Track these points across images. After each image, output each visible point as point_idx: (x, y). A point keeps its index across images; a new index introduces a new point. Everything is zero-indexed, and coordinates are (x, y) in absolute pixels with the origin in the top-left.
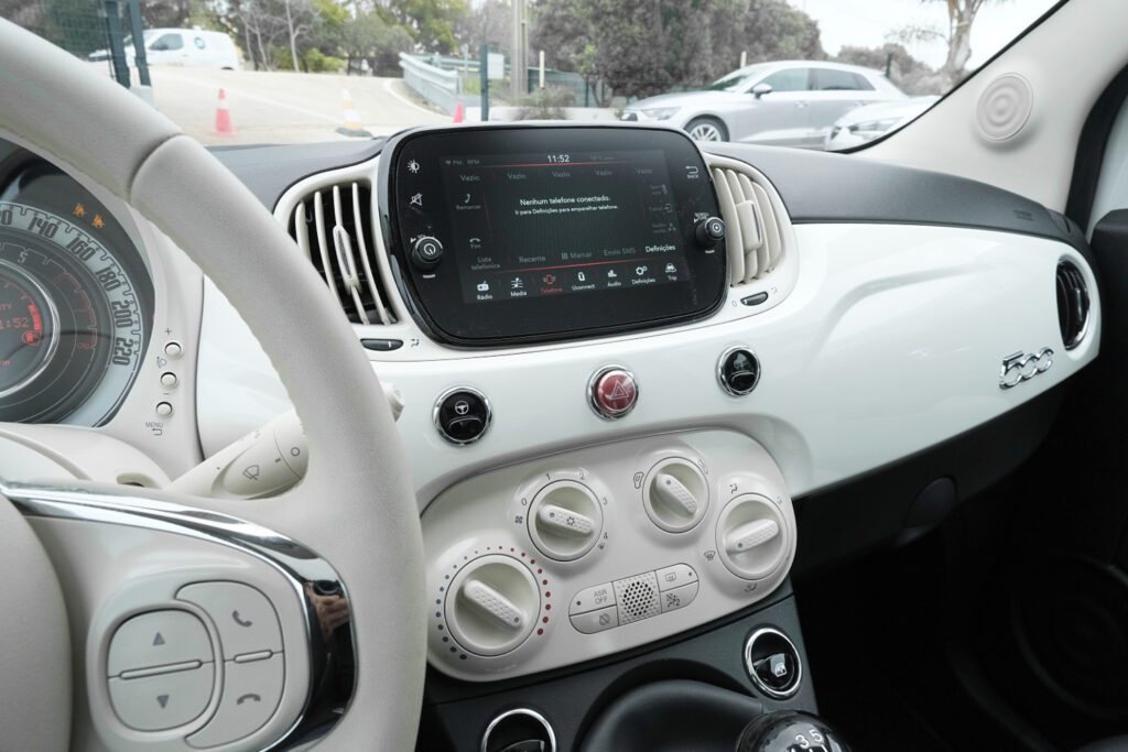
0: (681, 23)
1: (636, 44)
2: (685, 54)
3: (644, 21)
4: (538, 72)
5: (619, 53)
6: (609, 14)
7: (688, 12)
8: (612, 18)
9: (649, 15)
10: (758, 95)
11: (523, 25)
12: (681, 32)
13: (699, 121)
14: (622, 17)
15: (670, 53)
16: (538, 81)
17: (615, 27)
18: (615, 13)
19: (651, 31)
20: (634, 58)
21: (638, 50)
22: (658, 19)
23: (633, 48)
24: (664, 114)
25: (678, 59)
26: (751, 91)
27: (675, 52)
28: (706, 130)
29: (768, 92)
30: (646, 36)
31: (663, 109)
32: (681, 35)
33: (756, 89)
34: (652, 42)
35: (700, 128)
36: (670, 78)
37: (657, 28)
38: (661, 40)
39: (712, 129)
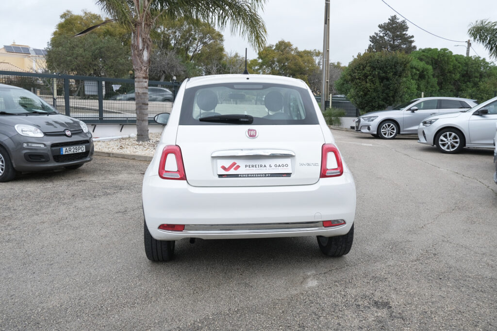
0: (389, 82)
1: (369, 91)
2: (391, 95)
3: (372, 82)
4: (329, 102)
5: (361, 95)
6: (357, 79)
7: (392, 78)
8: (358, 81)
9: (374, 79)
10: (413, 111)
11: (327, 82)
12: (388, 85)
13: (382, 124)
14: (363, 80)
15: (384, 94)
16: (329, 105)
17: (360, 84)
18: (359, 79)
19: (375, 85)
20: (368, 96)
21: (370, 93)
22: (377, 81)
23: (368, 93)
24: (372, 119)
25: (388, 96)
26: (409, 109)
27: (387, 94)
28: (389, 125)
29: (416, 110)
30: (373, 87)
31: (371, 117)
32: (389, 87)
33: (412, 108)
34: (375, 90)
35: (387, 124)
36: (385, 104)
37: (377, 84)
38: (379, 89)
39: (392, 125)
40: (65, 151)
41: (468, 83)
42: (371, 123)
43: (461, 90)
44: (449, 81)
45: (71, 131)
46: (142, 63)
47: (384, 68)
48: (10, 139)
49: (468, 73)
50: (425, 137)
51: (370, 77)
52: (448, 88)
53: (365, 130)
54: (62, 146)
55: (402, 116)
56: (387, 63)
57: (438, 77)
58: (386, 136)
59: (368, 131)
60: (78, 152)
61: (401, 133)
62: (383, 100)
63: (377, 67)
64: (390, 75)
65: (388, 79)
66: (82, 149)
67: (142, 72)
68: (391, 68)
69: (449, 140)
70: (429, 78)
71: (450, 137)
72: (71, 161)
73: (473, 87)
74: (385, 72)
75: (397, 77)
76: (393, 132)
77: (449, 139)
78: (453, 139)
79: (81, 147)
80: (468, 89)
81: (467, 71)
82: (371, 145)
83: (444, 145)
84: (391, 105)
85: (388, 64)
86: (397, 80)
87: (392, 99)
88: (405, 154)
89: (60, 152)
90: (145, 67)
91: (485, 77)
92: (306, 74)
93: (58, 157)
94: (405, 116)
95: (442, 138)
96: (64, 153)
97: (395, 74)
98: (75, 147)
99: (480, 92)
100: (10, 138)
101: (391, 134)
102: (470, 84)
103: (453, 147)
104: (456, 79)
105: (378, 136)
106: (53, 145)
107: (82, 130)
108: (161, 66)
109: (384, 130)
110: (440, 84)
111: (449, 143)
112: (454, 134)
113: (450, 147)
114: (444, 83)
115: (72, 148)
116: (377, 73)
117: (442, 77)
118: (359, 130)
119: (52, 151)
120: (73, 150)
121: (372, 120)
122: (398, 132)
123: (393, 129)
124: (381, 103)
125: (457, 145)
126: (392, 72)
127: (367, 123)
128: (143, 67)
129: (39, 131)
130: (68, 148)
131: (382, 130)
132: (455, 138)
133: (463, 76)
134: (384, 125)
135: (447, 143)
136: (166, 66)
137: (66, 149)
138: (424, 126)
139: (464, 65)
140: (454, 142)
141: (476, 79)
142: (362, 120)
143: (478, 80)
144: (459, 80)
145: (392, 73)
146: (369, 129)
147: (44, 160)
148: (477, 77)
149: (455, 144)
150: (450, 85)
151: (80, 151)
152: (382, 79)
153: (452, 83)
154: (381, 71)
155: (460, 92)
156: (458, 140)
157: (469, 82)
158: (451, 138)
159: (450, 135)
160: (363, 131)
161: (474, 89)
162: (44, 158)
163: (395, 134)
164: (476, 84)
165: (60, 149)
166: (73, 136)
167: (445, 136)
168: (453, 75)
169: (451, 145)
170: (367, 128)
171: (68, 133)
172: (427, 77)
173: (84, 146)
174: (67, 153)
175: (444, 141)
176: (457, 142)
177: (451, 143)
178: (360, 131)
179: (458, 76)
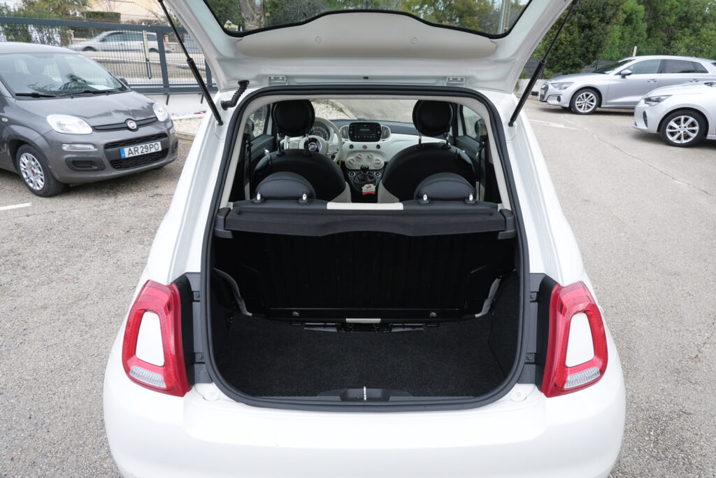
0: (592, 32)
1: (562, 44)
2: (592, 49)
3: (568, 30)
7: (596, 25)
10: (624, 76)
12: (590, 36)
13: (577, 94)
15: (583, 49)
19: (572, 37)
20: (560, 52)
21: (563, 47)
22: (576, 30)
23: (561, 46)
24: (565, 85)
25: (588, 52)
26: (619, 74)
27: (586, 48)
28: (587, 95)
29: (629, 74)
30: (569, 39)
31: (563, 83)
32: (591, 39)
33: (623, 72)
34: (572, 43)
35: (584, 94)
36: (582, 62)
37: (576, 35)
38: (577, 41)
39: (591, 95)
40: (127, 152)
41: (686, 29)
42: (563, 92)
43: (675, 39)
44: (660, 26)
45: (135, 121)
46: (254, 9)
47: (587, 11)
48: (42, 139)
49: (689, 15)
50: (646, 121)
51: (566, 25)
52: (657, 36)
53: (554, 102)
54: (121, 146)
55: (607, 83)
56: (593, 4)
57: (648, 20)
58: (581, 110)
59: (557, 102)
60: (149, 152)
61: (602, 106)
62: (580, 57)
63: (578, 10)
64: (595, 21)
65: (590, 27)
66: (157, 147)
67: (255, 22)
68: (598, 12)
69: (682, 128)
70: (637, 23)
71: (684, 123)
72: (140, 165)
73: (691, 35)
74: (589, 18)
75: (603, 25)
76: (592, 105)
77: (683, 125)
78: (689, 126)
79: (154, 144)
80: (685, 37)
81: (686, 13)
82: (563, 126)
83: (673, 134)
84: (589, 63)
85: (594, 6)
86: (603, 29)
87: (591, 55)
88: (615, 147)
89: (120, 156)
90: (258, 14)
91: (710, 21)
92: (476, 16)
93: (118, 163)
94: (612, 83)
95: (672, 123)
96: (127, 156)
97: (602, 20)
98: (144, 146)
99: (701, 42)
100: (43, 136)
101: (588, 107)
102: (687, 31)
103: (687, 137)
104: (671, 24)
105: (570, 110)
106: (107, 146)
107: (156, 118)
108: (301, 7)
109: (579, 102)
110: (649, 30)
111: (682, 132)
112: (691, 119)
113: (683, 138)
114: (654, 29)
115: (139, 147)
116: (576, 19)
117: (653, 21)
118: (545, 100)
119: (107, 154)
120: (140, 150)
121: (565, 88)
122: (599, 104)
123: (592, 101)
124: (577, 60)
125: (694, 136)
126: (598, 17)
127: (557, 91)
128: (255, 15)
129: (85, 124)
130: (132, 148)
131: (577, 102)
132: (693, 124)
133: (681, 19)
134: (581, 96)
135: (679, 132)
136: (307, 7)
137: (130, 150)
138: (648, 105)
139: (685, 4)
140: (689, 131)
141: (697, 24)
142: (551, 87)
143: (700, 25)
144: (674, 25)
145: (598, 19)
146: (559, 99)
147: (96, 168)
148: (698, 21)
149: (691, 134)
150: (661, 32)
151: (153, 150)
152: (583, 28)
153: (664, 29)
154: (583, 16)
155: (673, 42)
156: (697, 128)
157: (688, 27)
158: (687, 124)
159: (686, 120)
160: (550, 102)
161: (693, 37)
162: (95, 165)
163: (593, 107)
164: (695, 31)
165: (119, 150)
166: (140, 129)
167: (678, 122)
168: (667, 18)
169: (684, 135)
170: (556, 98)
171: (132, 125)
172: (635, 21)
173: (159, 143)
174: (131, 155)
175: (675, 129)
176: (693, 131)
177: (684, 132)
178: (546, 102)
179: (672, 20)
